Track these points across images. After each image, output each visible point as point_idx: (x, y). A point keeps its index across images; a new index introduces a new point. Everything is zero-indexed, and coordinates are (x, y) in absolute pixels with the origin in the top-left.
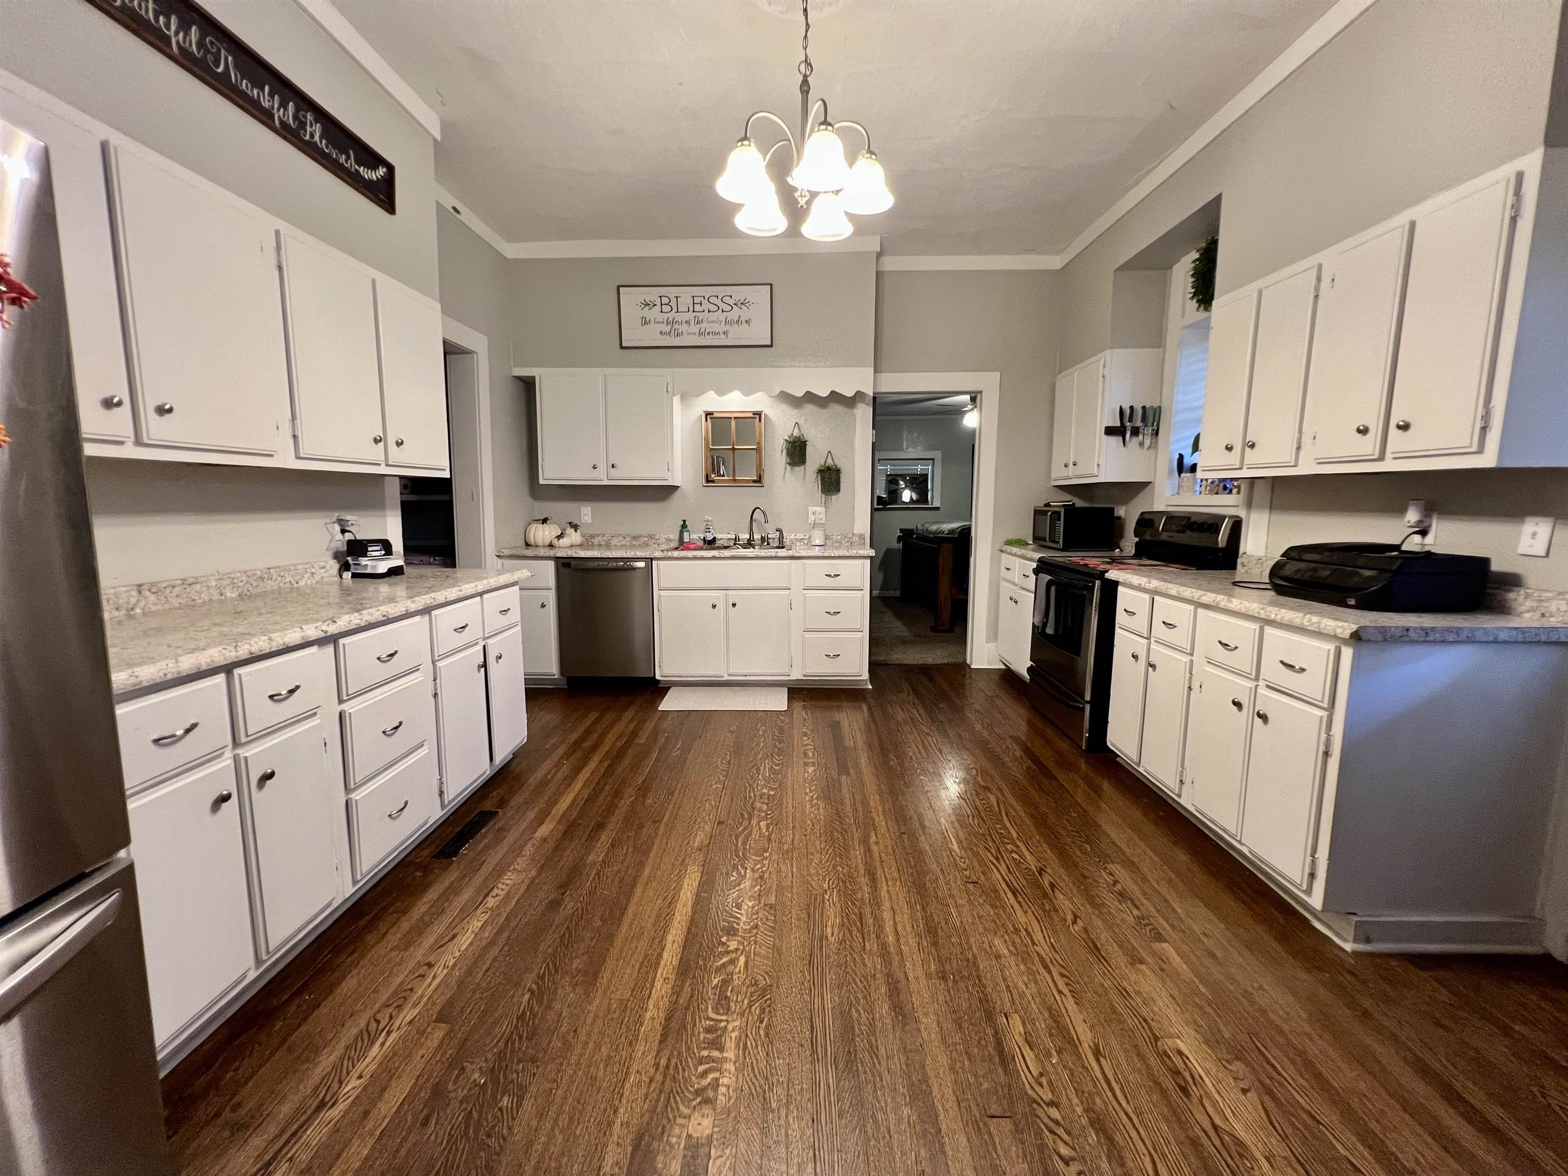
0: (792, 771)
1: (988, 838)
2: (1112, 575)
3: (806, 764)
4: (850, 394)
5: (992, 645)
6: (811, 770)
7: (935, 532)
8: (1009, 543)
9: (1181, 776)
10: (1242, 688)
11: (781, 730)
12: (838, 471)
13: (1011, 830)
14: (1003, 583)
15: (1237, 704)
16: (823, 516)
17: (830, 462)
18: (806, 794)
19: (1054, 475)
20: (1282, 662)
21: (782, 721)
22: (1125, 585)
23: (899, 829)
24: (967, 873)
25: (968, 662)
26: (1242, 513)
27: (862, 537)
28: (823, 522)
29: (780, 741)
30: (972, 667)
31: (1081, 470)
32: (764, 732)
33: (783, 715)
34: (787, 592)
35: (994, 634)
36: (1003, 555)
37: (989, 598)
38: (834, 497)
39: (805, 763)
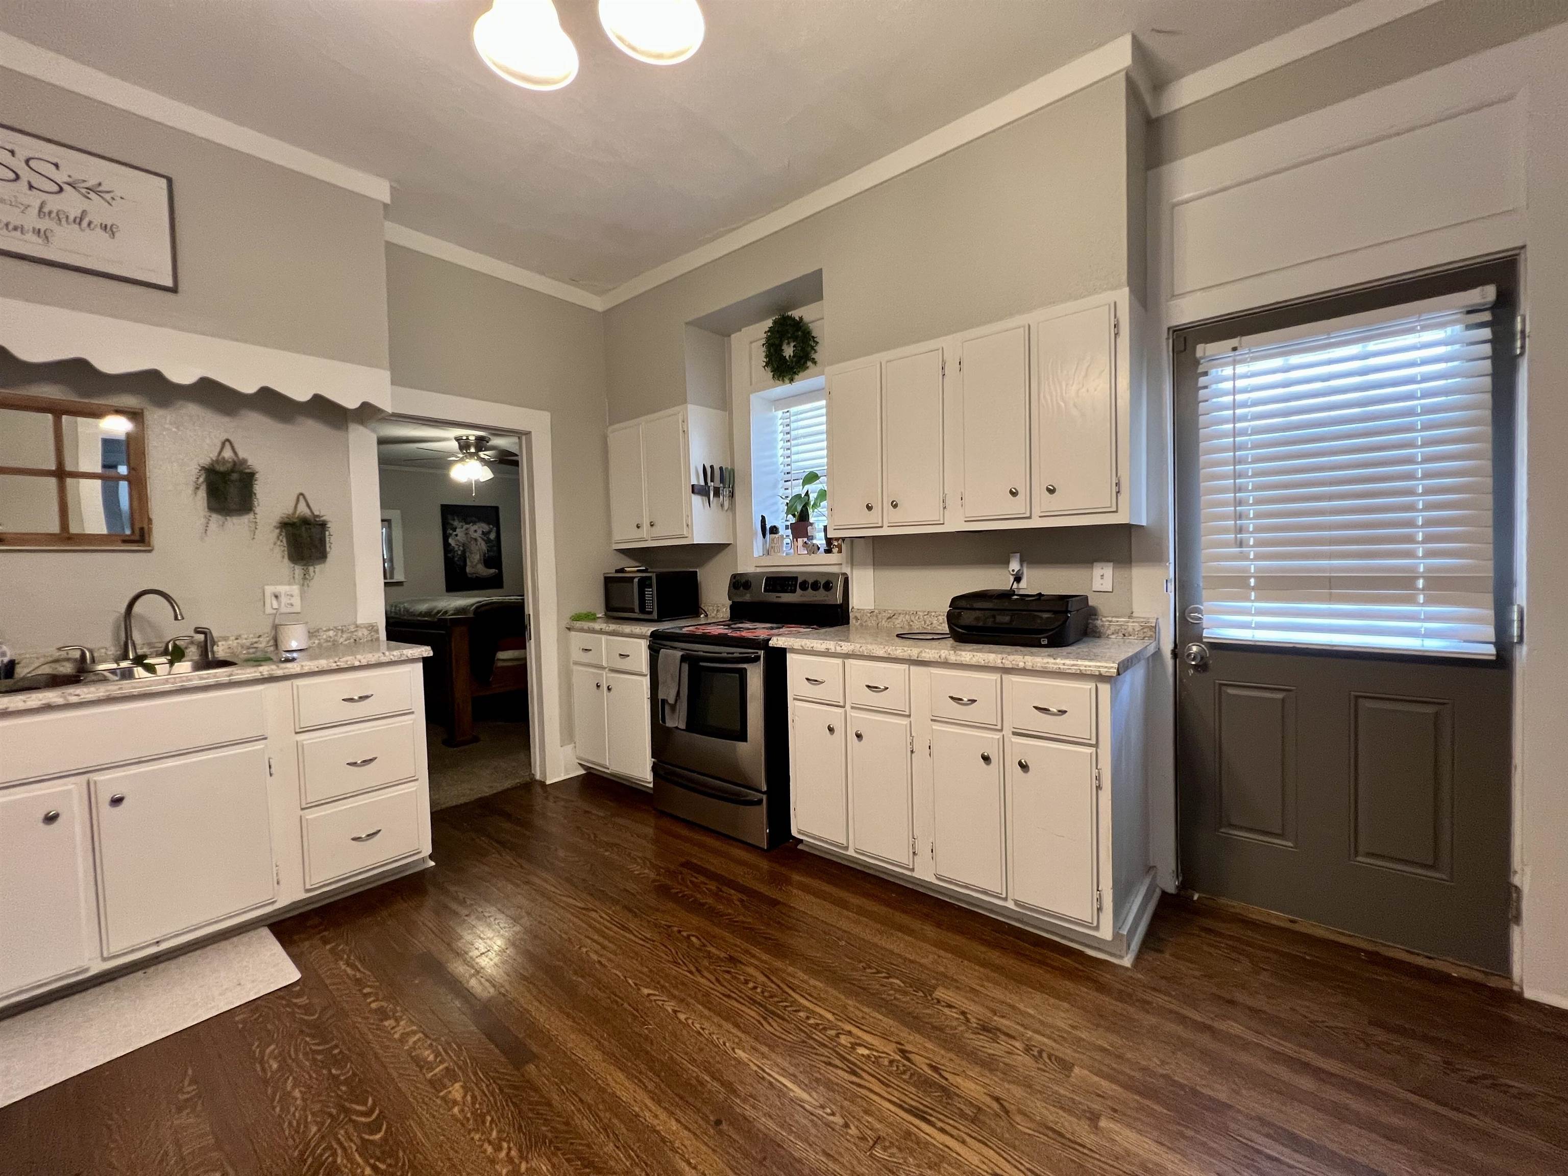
0: (421, 1125)
1: (811, 1042)
2: (777, 642)
3: (436, 1085)
4: (351, 403)
5: (569, 748)
6: (456, 1091)
7: (428, 613)
8: (577, 618)
9: (913, 847)
10: (988, 741)
11: (319, 1031)
12: (323, 525)
13: (822, 1012)
14: (575, 668)
15: (986, 759)
16: (297, 601)
17: (302, 509)
18: (492, 1161)
19: (617, 537)
20: (1036, 708)
21: (307, 1009)
22: (794, 651)
23: (705, 1118)
24: (853, 1131)
25: (538, 777)
26: (847, 570)
27: (372, 628)
28: (297, 608)
29: (338, 1062)
30: (548, 782)
31: (658, 531)
32: (282, 1058)
33: (299, 995)
34: (259, 746)
35: (568, 735)
36: (573, 633)
37: (560, 688)
38: (318, 568)
39: (431, 1082)
